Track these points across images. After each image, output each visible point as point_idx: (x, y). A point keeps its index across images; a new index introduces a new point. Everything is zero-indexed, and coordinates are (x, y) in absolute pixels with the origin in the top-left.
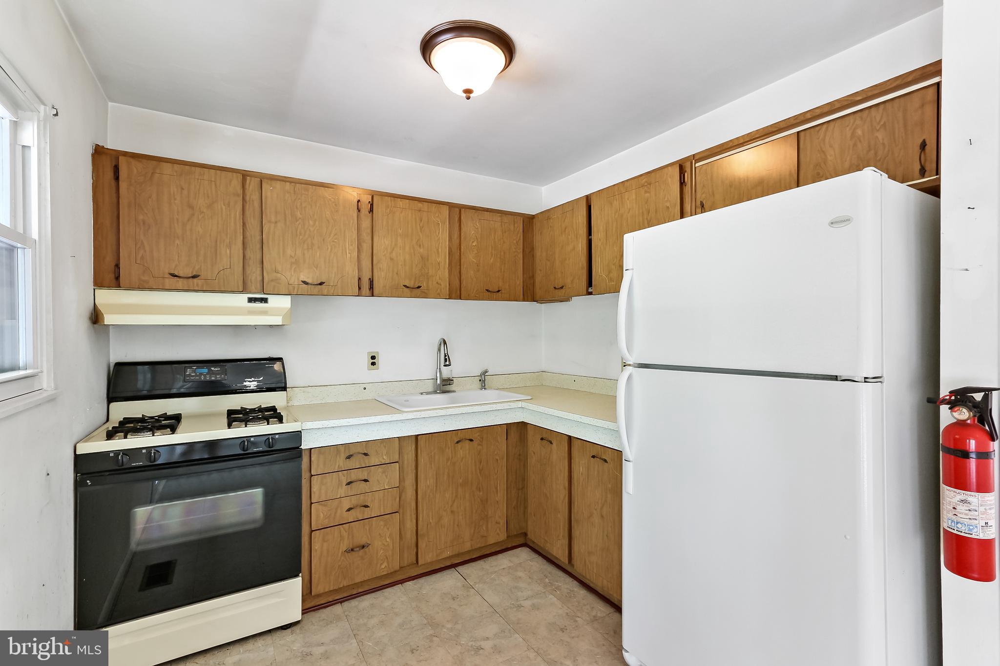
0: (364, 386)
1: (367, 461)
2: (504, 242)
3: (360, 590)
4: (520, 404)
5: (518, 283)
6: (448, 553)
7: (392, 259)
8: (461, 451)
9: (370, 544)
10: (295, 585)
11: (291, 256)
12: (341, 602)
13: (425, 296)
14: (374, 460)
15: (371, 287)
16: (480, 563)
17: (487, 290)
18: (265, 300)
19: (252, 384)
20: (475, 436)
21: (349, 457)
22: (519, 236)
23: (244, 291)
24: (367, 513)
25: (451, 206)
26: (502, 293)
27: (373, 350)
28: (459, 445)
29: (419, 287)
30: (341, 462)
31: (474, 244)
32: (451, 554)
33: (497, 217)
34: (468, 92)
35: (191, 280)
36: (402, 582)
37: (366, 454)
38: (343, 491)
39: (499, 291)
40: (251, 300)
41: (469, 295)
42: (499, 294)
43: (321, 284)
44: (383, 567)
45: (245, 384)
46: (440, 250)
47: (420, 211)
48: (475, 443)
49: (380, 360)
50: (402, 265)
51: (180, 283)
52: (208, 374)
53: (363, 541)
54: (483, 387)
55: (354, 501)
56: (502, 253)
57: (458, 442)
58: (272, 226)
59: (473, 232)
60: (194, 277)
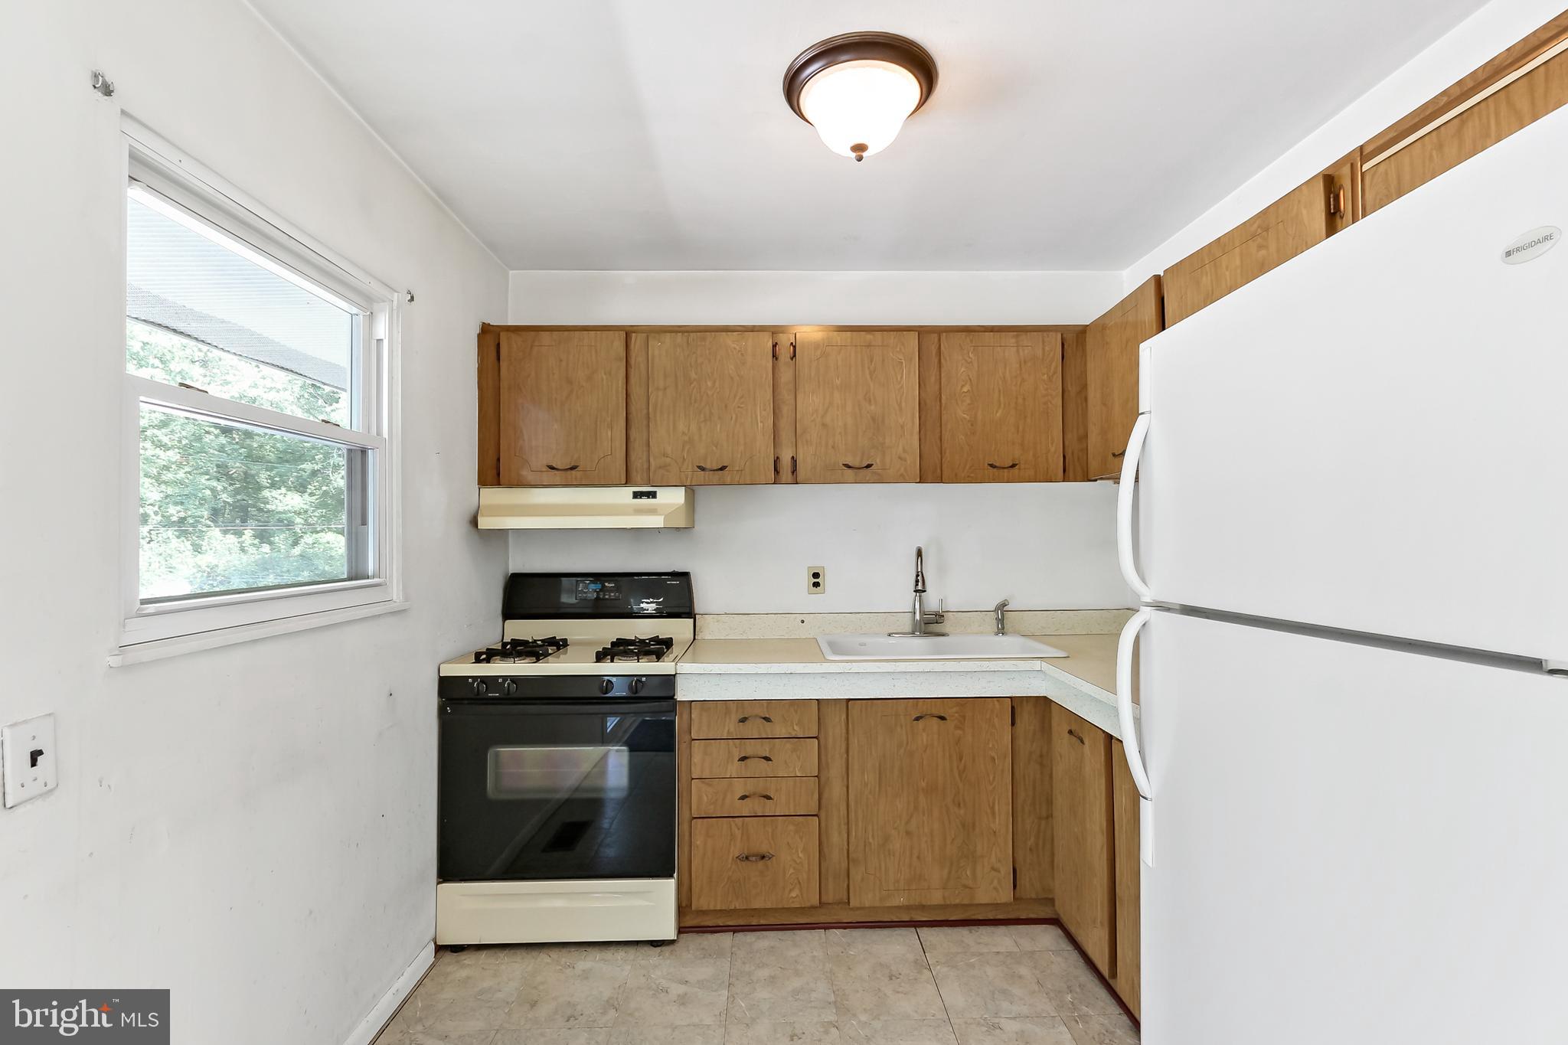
0: (802, 617)
1: (768, 730)
2: (1023, 380)
3: (763, 922)
4: (1037, 665)
5: (1053, 449)
6: (901, 900)
7: (824, 425)
8: (925, 736)
9: (773, 856)
10: (665, 890)
11: (684, 433)
12: (734, 932)
13: (881, 480)
14: (780, 730)
15: (794, 471)
16: (963, 932)
17: (991, 466)
18: (653, 495)
19: (649, 606)
20: (950, 712)
21: (743, 720)
22: (1054, 364)
23: (628, 482)
24: (769, 808)
25: (922, 332)
26: (1019, 469)
27: (816, 564)
28: (921, 723)
29: (869, 466)
30: (731, 727)
31: (965, 389)
32: (906, 903)
33: (1010, 339)
34: (859, 149)
35: (569, 472)
36: (826, 926)
37: (767, 719)
38: (734, 768)
39: (1013, 466)
40: (636, 495)
41: (956, 475)
42: (1015, 470)
43: (723, 468)
44: (793, 894)
45: (642, 605)
46: (903, 404)
47: (869, 346)
48: (950, 724)
49: (827, 580)
50: (840, 433)
51: (557, 477)
52: (601, 590)
53: (764, 848)
54: (1001, 631)
55: (750, 787)
56: (1020, 401)
57: (917, 719)
58: (660, 393)
59: (963, 369)
60: (573, 468)
